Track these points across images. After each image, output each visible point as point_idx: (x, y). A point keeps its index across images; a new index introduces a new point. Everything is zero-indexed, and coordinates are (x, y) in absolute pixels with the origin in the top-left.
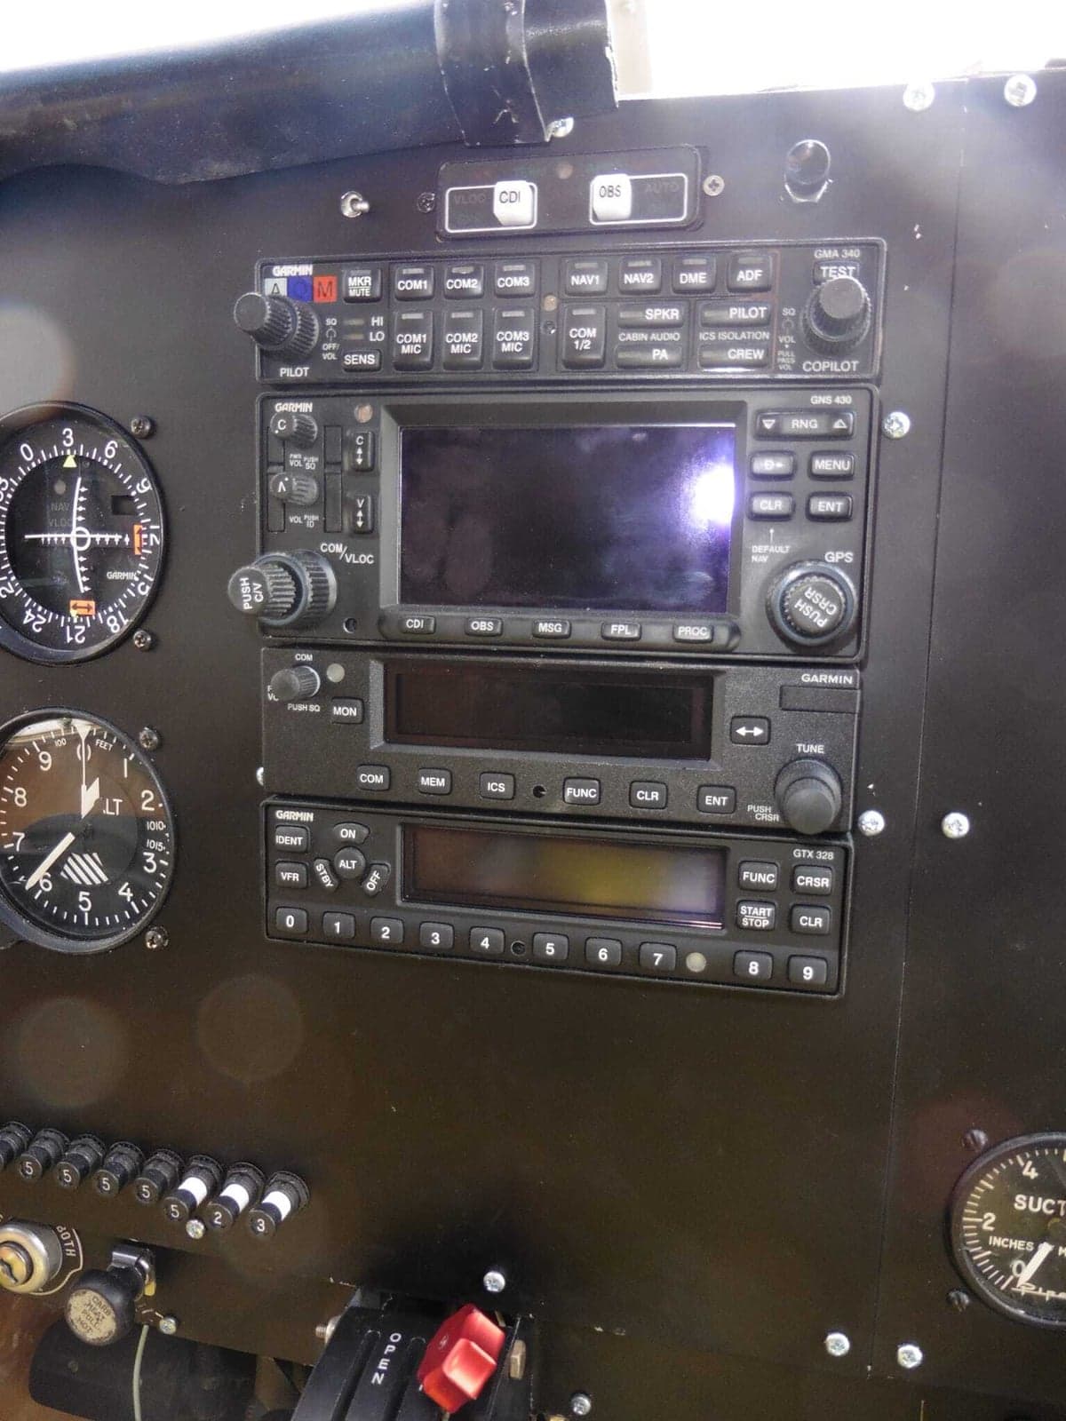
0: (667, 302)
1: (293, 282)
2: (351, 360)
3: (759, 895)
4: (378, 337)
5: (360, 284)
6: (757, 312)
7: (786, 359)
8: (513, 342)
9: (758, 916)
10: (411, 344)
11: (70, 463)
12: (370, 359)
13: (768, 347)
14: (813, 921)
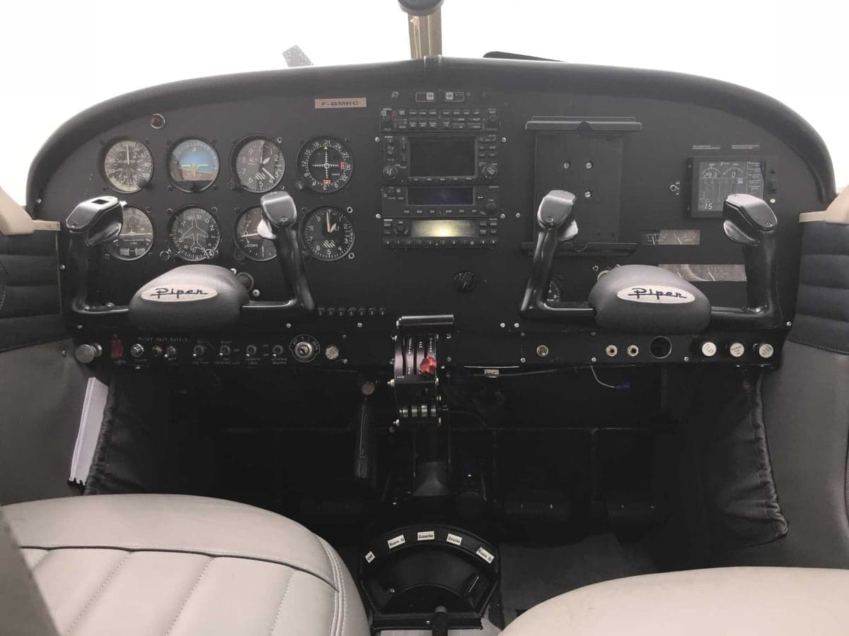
0: (463, 117)
1: (387, 111)
2: (400, 127)
3: (483, 227)
4: (406, 123)
5: (402, 112)
6: (479, 119)
7: (484, 128)
8: (433, 125)
9: (484, 231)
10: (413, 125)
11: (326, 148)
12: (404, 127)
13: (481, 126)
14: (494, 232)
